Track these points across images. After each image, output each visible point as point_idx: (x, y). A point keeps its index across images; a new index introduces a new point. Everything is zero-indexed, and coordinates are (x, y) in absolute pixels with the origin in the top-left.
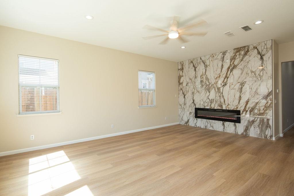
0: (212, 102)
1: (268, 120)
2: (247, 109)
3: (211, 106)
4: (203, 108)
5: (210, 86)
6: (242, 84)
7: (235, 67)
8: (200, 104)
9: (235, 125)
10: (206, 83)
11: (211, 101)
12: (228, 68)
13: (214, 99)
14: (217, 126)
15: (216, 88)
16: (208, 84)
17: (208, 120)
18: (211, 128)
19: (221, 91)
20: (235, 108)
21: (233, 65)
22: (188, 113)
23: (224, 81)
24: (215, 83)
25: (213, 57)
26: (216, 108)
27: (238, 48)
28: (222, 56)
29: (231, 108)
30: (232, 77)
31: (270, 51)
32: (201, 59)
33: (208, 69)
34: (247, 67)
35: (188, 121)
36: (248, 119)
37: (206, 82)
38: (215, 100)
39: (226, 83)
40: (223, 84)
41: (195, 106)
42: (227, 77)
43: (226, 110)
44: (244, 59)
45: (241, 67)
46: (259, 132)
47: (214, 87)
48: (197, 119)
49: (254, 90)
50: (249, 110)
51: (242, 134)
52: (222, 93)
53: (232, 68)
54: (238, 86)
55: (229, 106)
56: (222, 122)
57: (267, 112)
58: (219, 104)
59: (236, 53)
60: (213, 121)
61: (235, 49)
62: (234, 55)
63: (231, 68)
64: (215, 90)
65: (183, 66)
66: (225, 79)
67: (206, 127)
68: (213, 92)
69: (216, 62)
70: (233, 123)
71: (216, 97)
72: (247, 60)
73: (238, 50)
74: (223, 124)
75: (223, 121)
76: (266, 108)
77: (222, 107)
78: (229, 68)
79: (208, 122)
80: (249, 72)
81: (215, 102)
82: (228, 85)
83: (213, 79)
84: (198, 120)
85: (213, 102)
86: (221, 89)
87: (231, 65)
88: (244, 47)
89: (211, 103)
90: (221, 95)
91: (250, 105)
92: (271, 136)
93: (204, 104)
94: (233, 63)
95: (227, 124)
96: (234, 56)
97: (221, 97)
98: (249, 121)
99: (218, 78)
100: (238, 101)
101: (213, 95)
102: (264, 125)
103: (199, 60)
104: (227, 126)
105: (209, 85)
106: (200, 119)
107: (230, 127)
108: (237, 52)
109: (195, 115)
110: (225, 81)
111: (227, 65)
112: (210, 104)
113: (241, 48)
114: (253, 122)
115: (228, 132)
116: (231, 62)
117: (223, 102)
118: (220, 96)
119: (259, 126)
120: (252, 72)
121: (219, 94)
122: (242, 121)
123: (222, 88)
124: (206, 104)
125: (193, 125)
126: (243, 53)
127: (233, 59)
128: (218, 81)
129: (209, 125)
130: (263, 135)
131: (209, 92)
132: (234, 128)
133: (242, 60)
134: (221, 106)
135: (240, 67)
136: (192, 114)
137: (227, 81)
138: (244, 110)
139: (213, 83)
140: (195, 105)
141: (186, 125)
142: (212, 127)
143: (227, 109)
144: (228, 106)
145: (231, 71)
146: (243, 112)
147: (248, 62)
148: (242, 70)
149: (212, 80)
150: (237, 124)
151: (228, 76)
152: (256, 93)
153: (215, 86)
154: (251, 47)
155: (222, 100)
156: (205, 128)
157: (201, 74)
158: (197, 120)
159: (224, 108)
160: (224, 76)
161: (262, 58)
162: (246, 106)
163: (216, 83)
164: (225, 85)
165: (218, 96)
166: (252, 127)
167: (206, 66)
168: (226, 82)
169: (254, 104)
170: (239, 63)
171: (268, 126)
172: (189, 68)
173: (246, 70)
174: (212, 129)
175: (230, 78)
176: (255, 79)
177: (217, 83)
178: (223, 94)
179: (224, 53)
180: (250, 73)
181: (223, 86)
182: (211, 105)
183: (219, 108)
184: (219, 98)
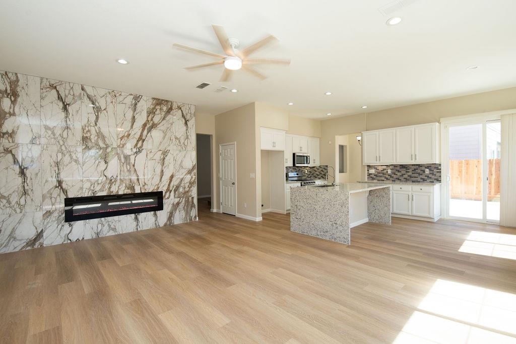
0: (113, 182)
1: (193, 198)
2: (171, 189)
3: (111, 190)
4: (89, 195)
5: (109, 150)
6: (165, 153)
7: (154, 126)
8: (82, 188)
9: (155, 214)
10: (97, 144)
11: (111, 180)
12: (143, 125)
13: (117, 176)
14: (125, 224)
15: (122, 156)
16: (102, 145)
17: (103, 219)
18: (112, 233)
19: (132, 161)
20: (156, 188)
21: (152, 122)
22: (39, 215)
23: (136, 145)
24: (119, 146)
25: (115, 96)
26: (121, 193)
27: (159, 99)
28: (134, 102)
29: (150, 189)
30: (150, 141)
31: (194, 119)
32: (83, 89)
33: (101, 115)
34: (170, 130)
35: (40, 235)
36: (172, 203)
37: (97, 141)
38: (119, 178)
39: (141, 149)
40: (135, 150)
41: (66, 195)
42: (141, 139)
43: (141, 193)
44: (167, 118)
45: (162, 128)
46: (184, 216)
47: (117, 154)
48: (72, 223)
49: (179, 163)
50: (173, 190)
51: (165, 225)
52: (134, 166)
53: (150, 126)
54: (159, 156)
55: (146, 187)
56: (133, 215)
57: (192, 189)
58: (128, 185)
59: (156, 106)
60: (116, 218)
61: (154, 99)
62: (152, 107)
63: (148, 126)
64: (119, 159)
65: (16, 86)
66: (138, 141)
67: (98, 234)
68: (114, 163)
69: (120, 108)
70: (152, 212)
71: (122, 173)
72: (171, 121)
73: (159, 102)
74: (136, 218)
75: (135, 213)
76: (191, 183)
77: (134, 190)
78: (145, 125)
79: (104, 223)
80: (173, 137)
81: (119, 181)
82: (144, 152)
83: (116, 138)
84: (74, 226)
85: (116, 181)
86: (132, 158)
87: (148, 120)
88: (167, 101)
89: (109, 183)
90: (132, 169)
91: (175, 182)
92: (195, 217)
93: (92, 188)
94: (152, 120)
95: (142, 216)
96: (153, 109)
97: (132, 172)
98: (173, 204)
99: (126, 138)
100: (159, 178)
101: (114, 167)
102: (189, 205)
103: (77, 90)
104: (143, 221)
105: (107, 148)
106: (83, 221)
107: (147, 220)
108: (157, 104)
109: (64, 215)
110: (139, 146)
111: (141, 119)
112: (107, 186)
113: (163, 100)
114: (178, 204)
115: (145, 228)
116: (148, 117)
117: (136, 181)
118: (129, 171)
119: (184, 208)
120: (176, 138)
121: (126, 167)
122: (165, 207)
123: (134, 156)
124: (97, 188)
125: (58, 241)
126: (165, 108)
127: (151, 112)
128: (125, 144)
129: (106, 228)
130: (188, 218)
131: (106, 162)
132: (154, 219)
133: (164, 119)
134: (133, 188)
135: (160, 127)
136: (56, 214)
137: (142, 145)
138: (168, 190)
139: (115, 146)
140: (65, 192)
141: (29, 248)
142: (114, 229)
143: (143, 192)
144: (144, 186)
145: (149, 131)
146: (166, 193)
147: (172, 124)
148: (165, 133)
149: (112, 139)
150: (158, 213)
151: (143, 138)
152: (181, 166)
153: (118, 152)
154: (175, 106)
155: (134, 178)
156: (94, 237)
157: (85, 122)
158: (70, 225)
159: (138, 191)
160: (137, 136)
161: (186, 124)
162: (169, 185)
163: (121, 146)
164: (139, 151)
165: (126, 170)
166: (178, 211)
167: (98, 110)
168: (141, 147)
169: (179, 180)
170: (160, 121)
171: (193, 206)
172: (42, 98)
173: (169, 135)
174: (114, 234)
175: (148, 141)
176: (179, 148)
177: (123, 146)
178: (136, 167)
179: (137, 98)
180: (174, 140)
181: (136, 152)
182: (110, 188)
183: (129, 191)
184: (127, 174)
